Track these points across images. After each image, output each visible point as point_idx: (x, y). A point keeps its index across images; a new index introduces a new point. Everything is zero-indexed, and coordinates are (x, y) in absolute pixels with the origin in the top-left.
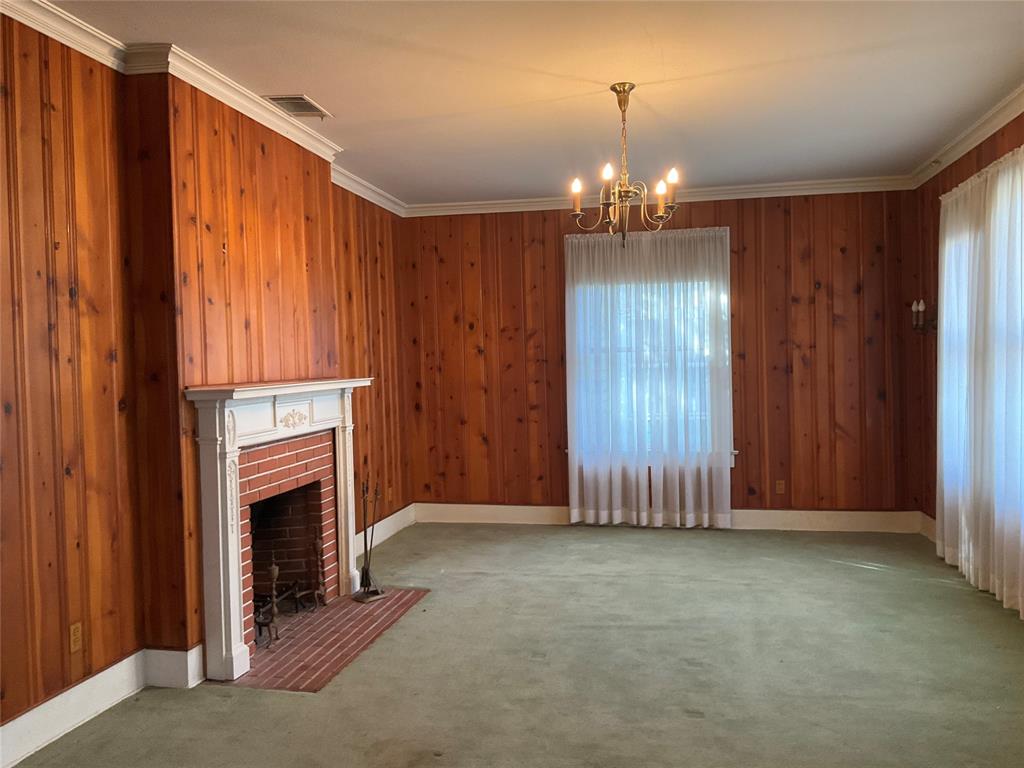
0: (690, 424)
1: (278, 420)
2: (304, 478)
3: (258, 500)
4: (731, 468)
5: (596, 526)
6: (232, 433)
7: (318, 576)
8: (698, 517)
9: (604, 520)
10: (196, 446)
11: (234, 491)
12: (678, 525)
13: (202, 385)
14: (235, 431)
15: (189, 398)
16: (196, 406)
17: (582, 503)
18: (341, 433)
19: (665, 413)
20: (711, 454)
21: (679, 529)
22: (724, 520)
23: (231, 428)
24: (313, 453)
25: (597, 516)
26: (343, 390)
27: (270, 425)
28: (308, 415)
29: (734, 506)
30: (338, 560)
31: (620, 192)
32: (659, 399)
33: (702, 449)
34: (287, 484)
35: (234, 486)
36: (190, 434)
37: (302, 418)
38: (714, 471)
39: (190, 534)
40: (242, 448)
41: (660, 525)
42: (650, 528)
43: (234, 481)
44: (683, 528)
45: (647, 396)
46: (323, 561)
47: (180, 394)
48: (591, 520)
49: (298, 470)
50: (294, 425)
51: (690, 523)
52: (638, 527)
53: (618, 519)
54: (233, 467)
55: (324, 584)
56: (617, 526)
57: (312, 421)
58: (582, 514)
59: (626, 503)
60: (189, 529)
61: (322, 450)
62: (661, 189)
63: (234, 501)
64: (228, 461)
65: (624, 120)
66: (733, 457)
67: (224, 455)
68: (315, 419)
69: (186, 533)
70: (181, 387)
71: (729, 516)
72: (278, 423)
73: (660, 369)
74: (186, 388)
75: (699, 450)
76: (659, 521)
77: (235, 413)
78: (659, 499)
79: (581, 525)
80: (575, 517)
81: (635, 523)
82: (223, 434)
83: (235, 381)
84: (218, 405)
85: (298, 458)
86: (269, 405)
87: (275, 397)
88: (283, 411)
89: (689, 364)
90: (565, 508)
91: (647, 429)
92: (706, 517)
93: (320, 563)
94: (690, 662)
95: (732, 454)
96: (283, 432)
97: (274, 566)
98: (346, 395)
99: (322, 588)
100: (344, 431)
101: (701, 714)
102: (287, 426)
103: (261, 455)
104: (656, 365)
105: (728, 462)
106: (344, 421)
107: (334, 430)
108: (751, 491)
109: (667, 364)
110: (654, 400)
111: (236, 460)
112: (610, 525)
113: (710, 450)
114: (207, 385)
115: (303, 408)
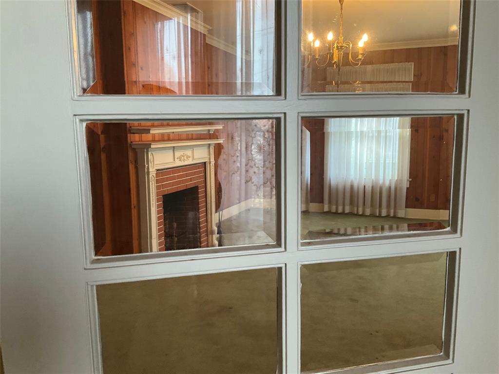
0: (387, 165)
1: (176, 157)
2: (190, 184)
3: (167, 193)
4: (407, 188)
5: (336, 213)
6: (152, 163)
7: (197, 229)
8: (388, 212)
9: (340, 210)
10: (136, 168)
11: (154, 189)
12: (378, 215)
13: (139, 141)
14: (154, 162)
15: (133, 147)
16: (137, 150)
17: (330, 202)
18: (208, 165)
19: (374, 159)
20: (397, 180)
21: (378, 217)
22: (401, 213)
23: (151, 160)
24: (195, 173)
25: (337, 208)
26: (209, 144)
27: (172, 160)
28: (191, 156)
29: (407, 207)
30: (207, 222)
31: (337, 47)
32: (371, 151)
33: (392, 178)
34: (182, 187)
35: (153, 187)
36: (134, 163)
37: (188, 157)
38: (398, 189)
39: (134, 207)
40: (157, 170)
41: (368, 214)
42: (363, 215)
43: (153, 185)
44: (380, 216)
45: (365, 150)
46: (199, 222)
47: (128, 145)
48: (334, 210)
49: (187, 181)
50: (184, 161)
51: (384, 213)
52: (357, 215)
53: (347, 210)
54: (153, 178)
55: (200, 232)
56: (347, 214)
57: (193, 159)
58: (330, 207)
59: (352, 202)
60: (134, 205)
61: (200, 172)
62: (361, 44)
63: (154, 193)
64: (150, 176)
65: (342, 9)
66: (409, 182)
67: (148, 173)
68: (195, 158)
69: (133, 207)
70: (129, 142)
71: (404, 211)
72: (176, 159)
73: (373, 137)
74: (132, 142)
75: (390, 178)
76: (368, 212)
77: (154, 154)
78: (368, 202)
79: (329, 213)
80: (326, 209)
81: (356, 213)
82: (148, 164)
83: (156, 140)
84: (145, 150)
85: (187, 175)
86: (171, 151)
87: (174, 147)
88: (178, 154)
89: (388, 134)
90: (321, 204)
91: (364, 166)
92: (392, 211)
93: (198, 223)
94: (361, 278)
95: (408, 180)
96: (178, 163)
97: (174, 223)
98: (211, 147)
99: (199, 234)
100: (210, 164)
101: (356, 301)
102: (180, 160)
103: (169, 173)
104: (371, 135)
105: (405, 184)
106: (210, 159)
107: (205, 163)
108: (417, 200)
109: (376, 134)
110: (369, 152)
111: (155, 175)
112: (343, 214)
113: (396, 178)
114: (142, 141)
115: (189, 153)
